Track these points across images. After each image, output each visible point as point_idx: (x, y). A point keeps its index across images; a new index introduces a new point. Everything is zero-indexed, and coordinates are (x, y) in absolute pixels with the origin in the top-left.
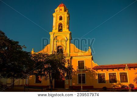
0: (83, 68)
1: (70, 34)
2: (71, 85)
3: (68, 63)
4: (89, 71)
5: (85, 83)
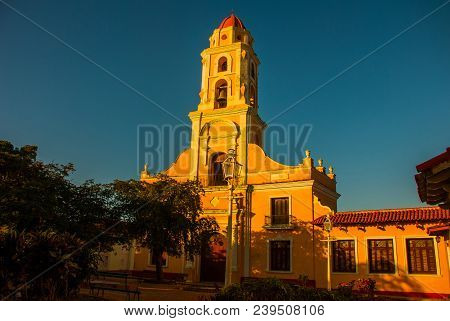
1: (250, 113)
3: (237, 208)
4: (304, 231)
5: (289, 270)
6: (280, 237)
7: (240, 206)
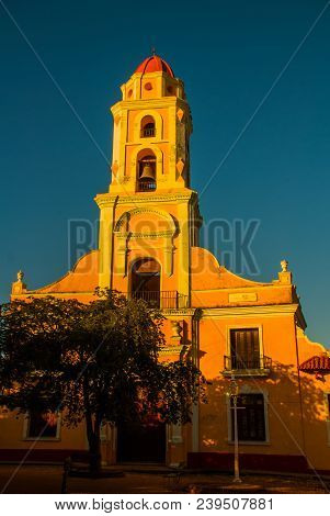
0: (256, 364)
1: (193, 200)
2: (195, 449)
3: (181, 342)
4: (285, 379)
5: (263, 439)
6: (247, 389)
7: (184, 341)
